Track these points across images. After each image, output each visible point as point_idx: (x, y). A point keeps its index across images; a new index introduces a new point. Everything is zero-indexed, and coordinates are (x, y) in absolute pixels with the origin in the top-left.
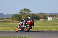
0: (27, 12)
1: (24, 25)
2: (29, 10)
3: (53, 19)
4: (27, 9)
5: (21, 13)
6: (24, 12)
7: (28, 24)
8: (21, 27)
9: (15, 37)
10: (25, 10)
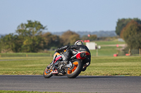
0: (35, 29)
1: (66, 60)
2: (39, 24)
3: (99, 47)
4: (36, 22)
5: (19, 31)
6: (28, 29)
7: (75, 58)
8: (57, 66)
9: (8, 90)
10: (30, 24)
